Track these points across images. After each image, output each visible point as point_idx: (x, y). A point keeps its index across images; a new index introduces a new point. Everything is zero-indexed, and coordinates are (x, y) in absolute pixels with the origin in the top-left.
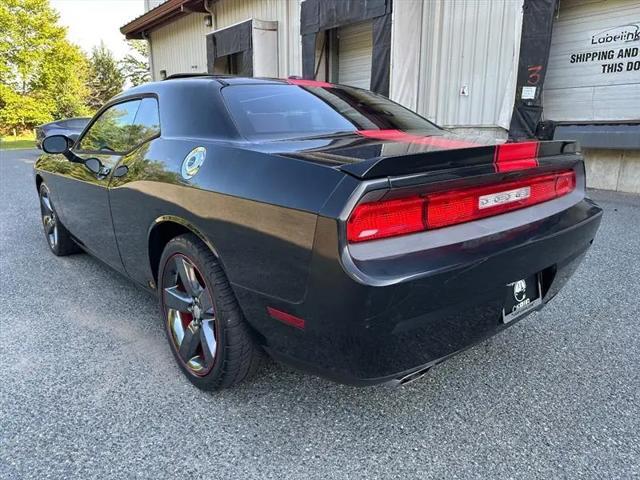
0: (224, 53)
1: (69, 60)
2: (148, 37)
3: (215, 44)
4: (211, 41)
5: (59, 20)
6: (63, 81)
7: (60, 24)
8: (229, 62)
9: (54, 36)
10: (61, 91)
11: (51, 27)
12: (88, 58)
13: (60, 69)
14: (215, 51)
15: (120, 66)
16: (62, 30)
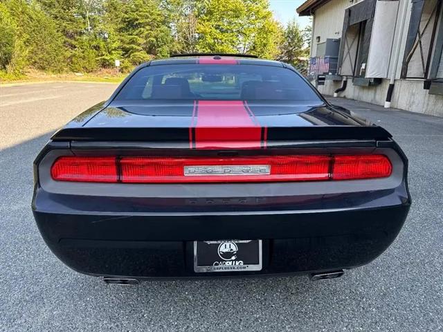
0: (355, 21)
1: (270, 32)
2: (313, 14)
3: (350, 15)
4: (348, 13)
5: (269, 7)
6: (265, 45)
7: (269, 9)
8: (360, 27)
9: (265, 17)
10: (263, 52)
11: (264, 12)
12: (283, 30)
13: (264, 38)
14: (349, 21)
15: (302, 33)
16: (269, 13)
